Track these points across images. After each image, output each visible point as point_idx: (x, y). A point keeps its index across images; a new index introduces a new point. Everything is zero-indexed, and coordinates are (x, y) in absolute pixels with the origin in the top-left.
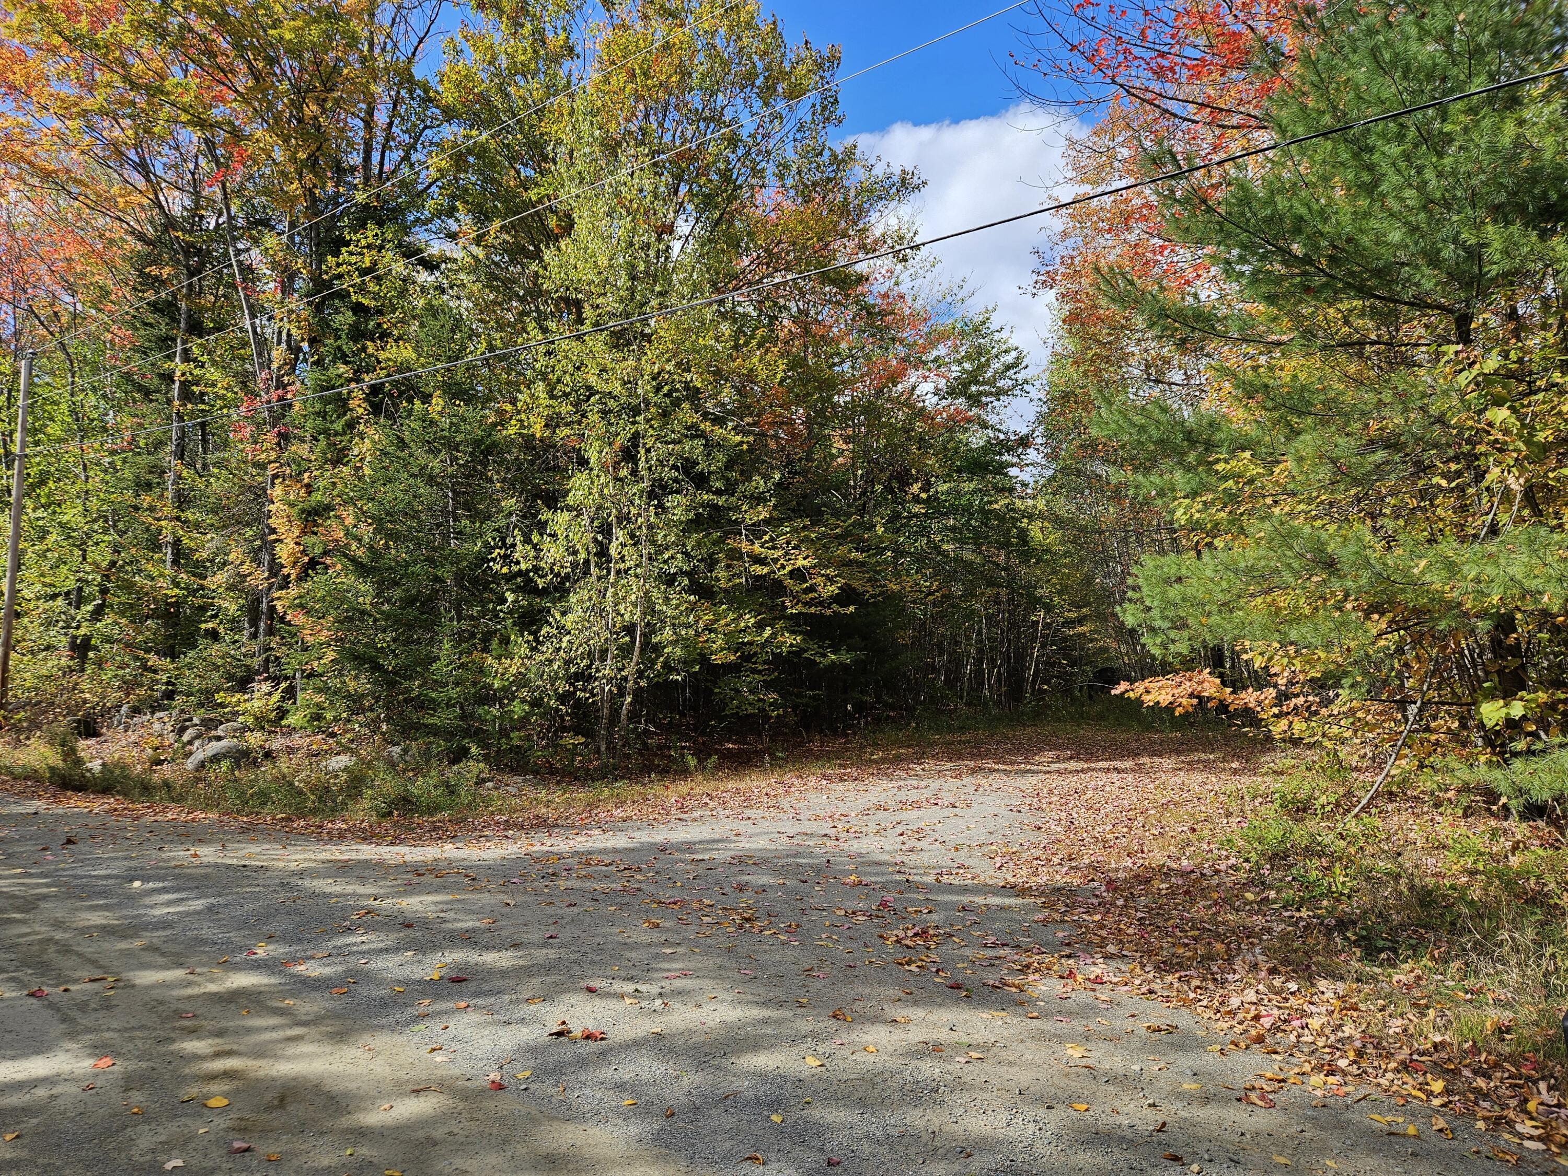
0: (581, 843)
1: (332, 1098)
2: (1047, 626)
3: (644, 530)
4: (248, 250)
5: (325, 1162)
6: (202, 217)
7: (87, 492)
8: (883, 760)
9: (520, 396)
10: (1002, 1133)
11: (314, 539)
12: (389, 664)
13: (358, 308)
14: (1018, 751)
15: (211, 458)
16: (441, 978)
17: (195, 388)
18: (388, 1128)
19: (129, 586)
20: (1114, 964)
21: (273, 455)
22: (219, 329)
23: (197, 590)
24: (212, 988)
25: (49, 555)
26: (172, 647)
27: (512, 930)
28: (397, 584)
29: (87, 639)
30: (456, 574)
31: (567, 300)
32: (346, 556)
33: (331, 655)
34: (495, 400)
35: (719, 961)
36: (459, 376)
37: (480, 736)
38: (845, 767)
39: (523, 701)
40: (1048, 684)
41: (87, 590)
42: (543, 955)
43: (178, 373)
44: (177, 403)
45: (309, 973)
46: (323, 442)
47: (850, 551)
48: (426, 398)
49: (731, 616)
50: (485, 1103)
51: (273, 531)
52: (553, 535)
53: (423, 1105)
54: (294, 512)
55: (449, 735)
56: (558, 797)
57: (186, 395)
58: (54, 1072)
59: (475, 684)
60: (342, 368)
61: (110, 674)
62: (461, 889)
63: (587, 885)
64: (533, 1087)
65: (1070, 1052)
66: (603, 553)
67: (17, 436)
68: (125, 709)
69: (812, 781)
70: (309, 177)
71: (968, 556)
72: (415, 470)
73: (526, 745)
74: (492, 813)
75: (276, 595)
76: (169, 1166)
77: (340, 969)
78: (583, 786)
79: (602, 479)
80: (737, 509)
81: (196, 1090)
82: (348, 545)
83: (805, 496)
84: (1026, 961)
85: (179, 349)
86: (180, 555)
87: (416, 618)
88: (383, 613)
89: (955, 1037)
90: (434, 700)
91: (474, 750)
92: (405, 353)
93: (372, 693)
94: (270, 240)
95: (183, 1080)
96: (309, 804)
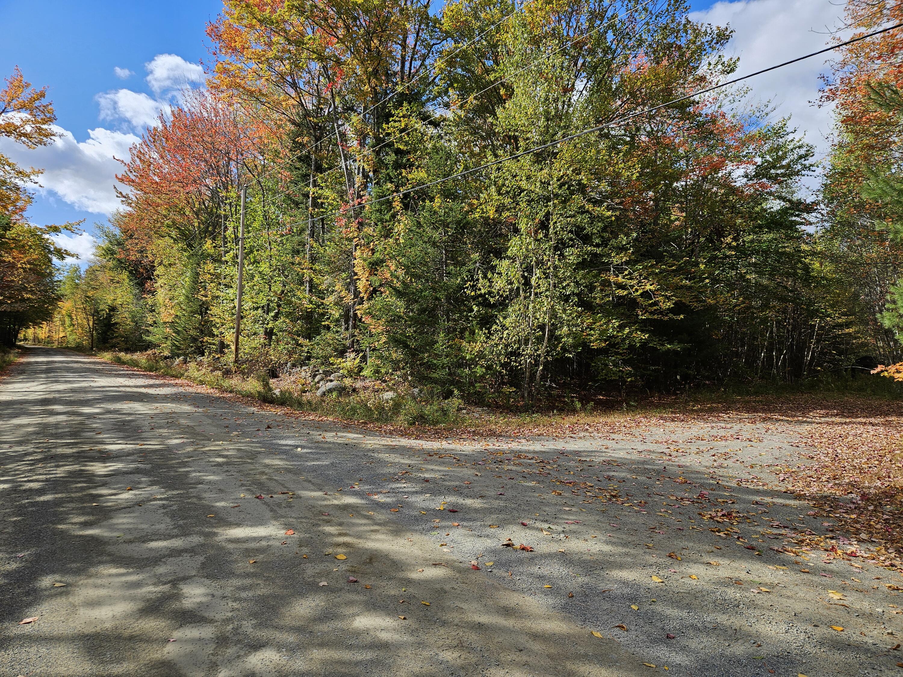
0: (514, 446)
1: (394, 562)
2: (821, 328)
3: (552, 269)
4: (344, 124)
5: (393, 593)
6: (322, 109)
7: (271, 256)
8: (701, 410)
9: (481, 195)
10: (782, 637)
11: (375, 278)
12: (413, 344)
13: (398, 152)
14: (797, 409)
15: (327, 236)
16: (444, 509)
17: (319, 200)
18: (422, 581)
19: (289, 303)
20: (864, 546)
21: (356, 234)
22: (330, 169)
23: (321, 305)
24: (336, 502)
25: (255, 288)
26: (309, 334)
27: (480, 488)
28: (417, 302)
29: (272, 329)
30: (446, 296)
31: (510, 137)
32: (391, 287)
33: (384, 339)
34: (467, 197)
35: (597, 518)
36: (450, 184)
37: (459, 385)
38: (675, 413)
39: (482, 366)
40: (821, 366)
41: (271, 305)
42: (496, 503)
43: (311, 193)
44: (310, 209)
45: (380, 500)
46: (380, 226)
47: (682, 280)
48: (432, 199)
49: (604, 321)
50: (470, 575)
51: (356, 274)
52: (500, 274)
53: (438, 572)
54: (366, 264)
55: (443, 383)
56: (501, 420)
57: (315, 205)
58: (269, 534)
59: (456, 356)
60: (389, 185)
61: (282, 347)
62: (451, 464)
63: (519, 469)
64: (495, 571)
65: (831, 595)
66: (527, 283)
67: (240, 229)
68: (289, 364)
69: (654, 421)
70: (373, 81)
71: (765, 282)
72: (426, 239)
73: (483, 391)
74: (466, 426)
75: (357, 307)
76: (321, 584)
77: (394, 499)
78: (515, 415)
79: (528, 240)
80: (609, 256)
81: (331, 550)
82: (392, 281)
83: (651, 247)
84: (800, 537)
85: (311, 180)
86: (313, 287)
87: (426, 320)
88: (409, 317)
89: (750, 577)
90: (435, 364)
91: (456, 392)
92: (421, 174)
93: (404, 359)
94: (354, 118)
95: (325, 545)
96: (375, 416)
